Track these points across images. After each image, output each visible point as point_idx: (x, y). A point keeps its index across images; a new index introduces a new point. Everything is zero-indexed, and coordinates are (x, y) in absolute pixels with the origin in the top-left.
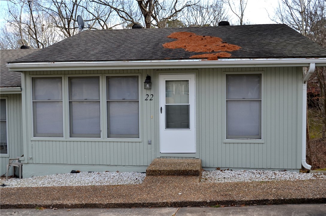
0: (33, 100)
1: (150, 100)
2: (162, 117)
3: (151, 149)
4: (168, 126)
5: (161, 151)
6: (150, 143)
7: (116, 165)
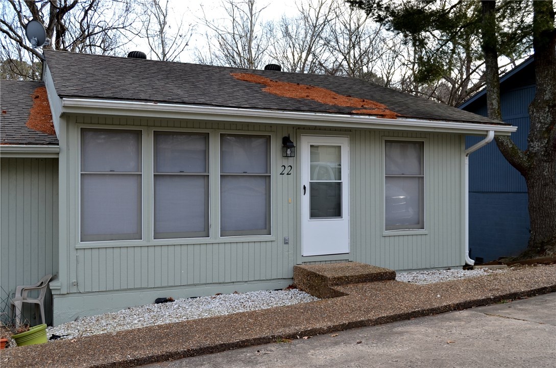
0: (81, 171)
1: (288, 174)
2: (306, 200)
3: (288, 251)
4: (314, 214)
5: (304, 253)
6: (286, 242)
7: (233, 282)
